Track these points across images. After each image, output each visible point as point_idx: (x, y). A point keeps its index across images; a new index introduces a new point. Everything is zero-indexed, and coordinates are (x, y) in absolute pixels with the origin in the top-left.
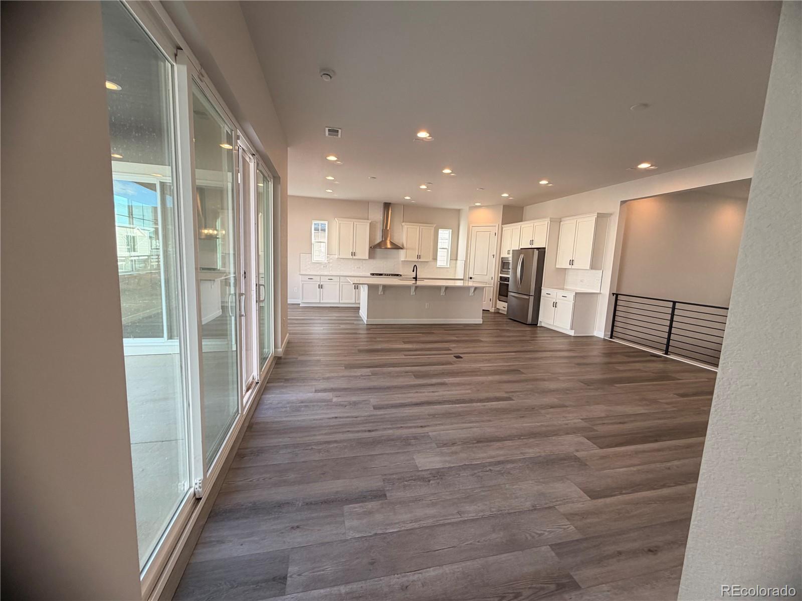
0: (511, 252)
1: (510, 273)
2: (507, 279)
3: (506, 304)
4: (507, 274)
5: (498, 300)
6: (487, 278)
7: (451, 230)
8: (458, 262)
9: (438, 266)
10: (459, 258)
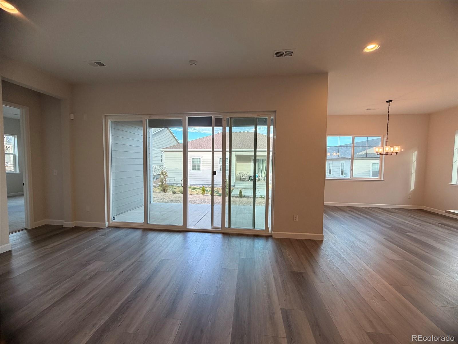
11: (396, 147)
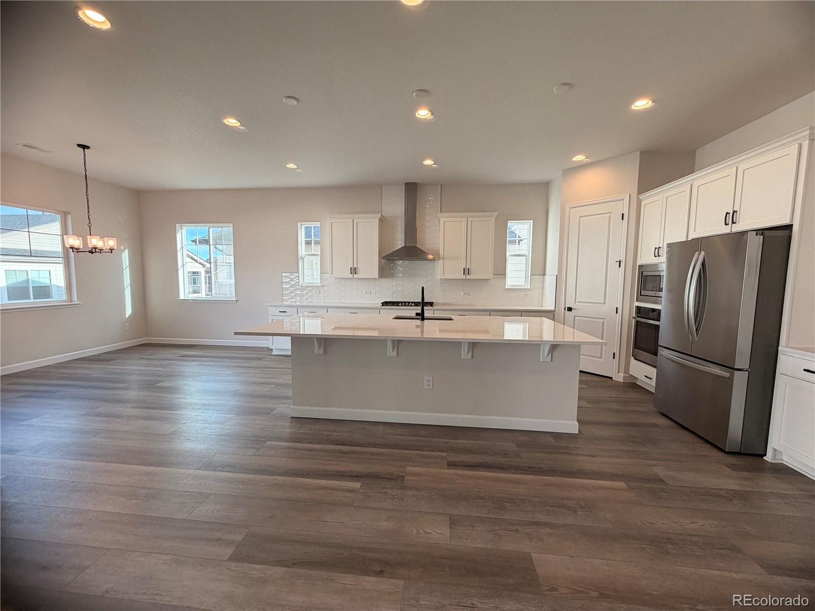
0: (664, 252)
1: (663, 300)
2: (656, 314)
3: (655, 370)
4: (656, 303)
5: (632, 358)
6: (607, 309)
7: (532, 221)
8: (546, 277)
9: (507, 287)
10: (548, 272)
11: (109, 239)
